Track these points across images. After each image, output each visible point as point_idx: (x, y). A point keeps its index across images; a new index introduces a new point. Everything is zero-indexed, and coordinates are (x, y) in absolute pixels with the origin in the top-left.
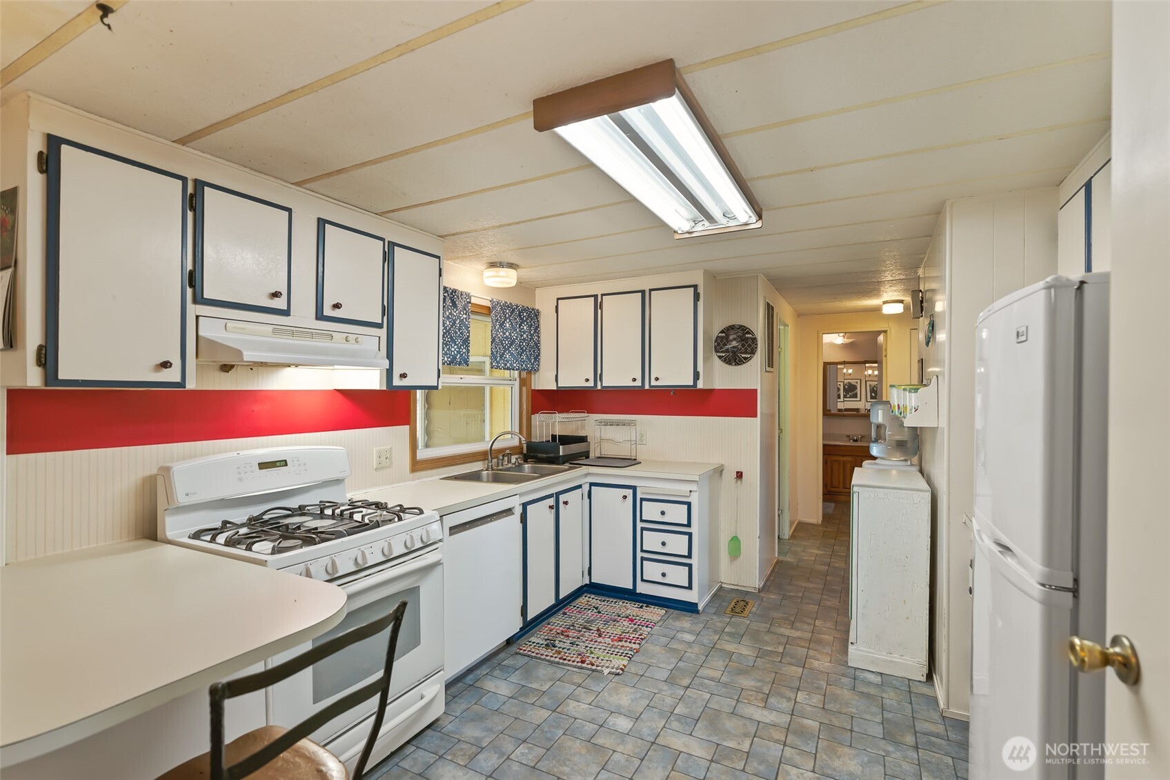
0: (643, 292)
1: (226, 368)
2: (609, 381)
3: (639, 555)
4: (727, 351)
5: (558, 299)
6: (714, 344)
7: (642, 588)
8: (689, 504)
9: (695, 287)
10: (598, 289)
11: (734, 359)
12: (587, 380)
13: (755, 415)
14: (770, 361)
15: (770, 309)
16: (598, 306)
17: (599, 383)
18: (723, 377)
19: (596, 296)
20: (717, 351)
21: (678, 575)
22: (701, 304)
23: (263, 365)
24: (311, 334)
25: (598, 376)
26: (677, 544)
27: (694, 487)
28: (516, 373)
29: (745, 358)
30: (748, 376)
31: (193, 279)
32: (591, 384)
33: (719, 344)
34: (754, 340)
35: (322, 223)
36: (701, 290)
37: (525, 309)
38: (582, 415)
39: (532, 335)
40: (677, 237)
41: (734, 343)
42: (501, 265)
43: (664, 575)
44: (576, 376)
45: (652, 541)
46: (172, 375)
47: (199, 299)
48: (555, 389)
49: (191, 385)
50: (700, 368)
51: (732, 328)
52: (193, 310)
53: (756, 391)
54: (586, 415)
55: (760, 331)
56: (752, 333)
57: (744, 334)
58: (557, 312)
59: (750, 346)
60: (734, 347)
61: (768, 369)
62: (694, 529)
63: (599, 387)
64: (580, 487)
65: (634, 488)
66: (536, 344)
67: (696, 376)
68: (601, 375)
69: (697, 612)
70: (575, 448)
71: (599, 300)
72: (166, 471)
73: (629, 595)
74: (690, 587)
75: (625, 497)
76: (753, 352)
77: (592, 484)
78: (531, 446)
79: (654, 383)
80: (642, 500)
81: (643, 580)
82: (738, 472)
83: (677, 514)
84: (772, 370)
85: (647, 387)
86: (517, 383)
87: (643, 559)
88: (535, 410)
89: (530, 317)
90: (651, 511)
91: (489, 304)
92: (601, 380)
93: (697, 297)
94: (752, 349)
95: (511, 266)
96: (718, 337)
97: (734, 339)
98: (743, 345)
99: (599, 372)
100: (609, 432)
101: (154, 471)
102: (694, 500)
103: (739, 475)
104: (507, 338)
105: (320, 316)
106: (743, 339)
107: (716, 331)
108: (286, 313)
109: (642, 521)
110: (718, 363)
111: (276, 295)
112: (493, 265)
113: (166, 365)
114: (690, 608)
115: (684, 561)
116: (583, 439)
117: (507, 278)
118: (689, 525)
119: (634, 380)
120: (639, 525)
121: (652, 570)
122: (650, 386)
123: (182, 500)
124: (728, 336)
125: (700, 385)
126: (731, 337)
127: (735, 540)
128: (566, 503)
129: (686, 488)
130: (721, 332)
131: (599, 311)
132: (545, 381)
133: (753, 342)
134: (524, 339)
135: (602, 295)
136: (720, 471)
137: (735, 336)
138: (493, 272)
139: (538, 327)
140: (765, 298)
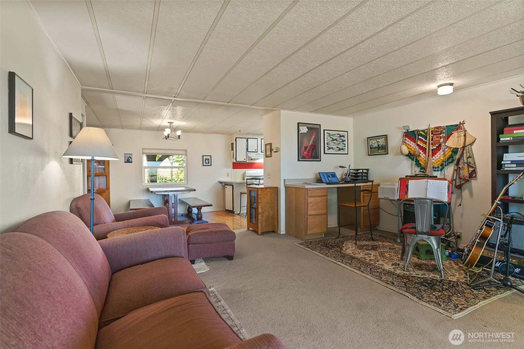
1: (252, 159)
23: (256, 159)
31: (247, 149)
46: (245, 160)
47: (248, 152)
49: (247, 162)
52: (247, 153)
72: (245, 172)
108: (257, 152)
111: (256, 150)
113: (245, 159)
123: (247, 175)
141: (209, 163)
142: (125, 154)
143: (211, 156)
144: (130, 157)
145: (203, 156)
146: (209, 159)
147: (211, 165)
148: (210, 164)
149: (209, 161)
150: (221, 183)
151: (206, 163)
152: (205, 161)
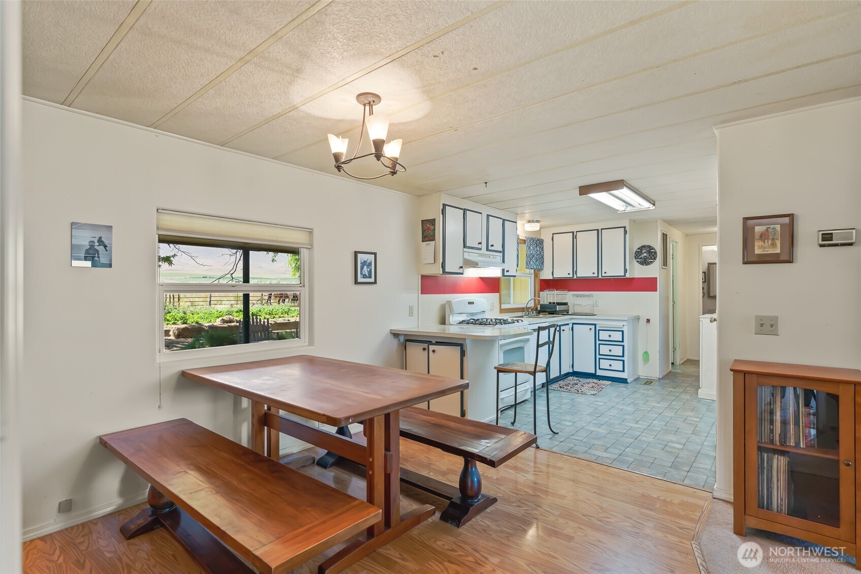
0: (598, 230)
2: (581, 274)
3: (598, 356)
4: (641, 258)
5: (553, 234)
6: (634, 255)
7: (599, 373)
8: (623, 332)
9: (625, 227)
10: (574, 229)
11: (645, 262)
12: (569, 274)
13: (656, 291)
14: (665, 263)
15: (665, 236)
16: (574, 237)
17: (575, 275)
18: (639, 272)
19: (573, 232)
20: (636, 259)
21: (618, 365)
22: (627, 236)
24: (485, 256)
25: (574, 271)
26: (617, 351)
27: (625, 323)
28: (533, 270)
29: (651, 262)
30: (652, 271)
31: (464, 240)
32: (571, 276)
33: (637, 255)
34: (655, 253)
35: (488, 216)
36: (627, 229)
37: (538, 240)
38: (565, 292)
39: (540, 252)
40: (618, 212)
41: (645, 254)
42: (533, 221)
43: (610, 365)
44: (563, 272)
45: (604, 350)
46: (462, 271)
47: (465, 246)
48: (552, 278)
50: (627, 267)
51: (644, 246)
52: (464, 250)
53: (657, 278)
54: (567, 292)
55: (658, 248)
56: (655, 250)
57: (650, 250)
58: (553, 240)
59: (653, 256)
60: (645, 256)
61: (663, 267)
62: (625, 343)
63: (575, 277)
64: (568, 324)
65: (595, 325)
66: (542, 256)
67: (626, 271)
68: (576, 271)
69: (627, 383)
70: (563, 307)
71: (575, 234)
72: (449, 302)
73: (593, 376)
74: (623, 371)
75: (591, 329)
76: (655, 259)
77: (573, 324)
78: (542, 306)
79: (603, 275)
80: (599, 330)
81: (600, 369)
82: (647, 319)
83: (617, 336)
84: (666, 267)
85: (600, 277)
86: (533, 276)
87: (600, 359)
88: (542, 289)
89: (539, 243)
90: (604, 335)
91: (525, 239)
92: (576, 274)
93: (625, 232)
94: (655, 257)
95: (538, 221)
96: (636, 251)
97: (645, 252)
98: (650, 255)
99: (575, 270)
100: (579, 301)
101: (445, 302)
102: (625, 329)
103: (648, 321)
104: (531, 254)
105: (487, 249)
106: (649, 252)
107: (635, 249)
108: (480, 249)
109: (599, 340)
110: (637, 265)
111: (479, 244)
112: (529, 222)
113: (461, 267)
114: (624, 381)
115: (621, 358)
116: (566, 304)
117: (535, 227)
118: (623, 341)
119: (594, 273)
120: (598, 342)
121: (604, 364)
122: (602, 276)
124: (641, 251)
125: (628, 276)
126: (643, 251)
127: (646, 353)
128: (564, 330)
129: (621, 324)
130: (639, 249)
131: (575, 240)
132: (546, 275)
133: (655, 254)
134: (538, 254)
135: (577, 232)
136: (638, 318)
137: (645, 251)
138: (529, 224)
139: (543, 248)
140: (661, 231)
141: (370, 277)
142: (72, 224)
143: (375, 254)
144: (100, 241)
145: (356, 253)
146: (370, 263)
147: (375, 282)
148: (372, 280)
149: (371, 269)
150: (396, 335)
151: (364, 276)
152: (362, 268)
